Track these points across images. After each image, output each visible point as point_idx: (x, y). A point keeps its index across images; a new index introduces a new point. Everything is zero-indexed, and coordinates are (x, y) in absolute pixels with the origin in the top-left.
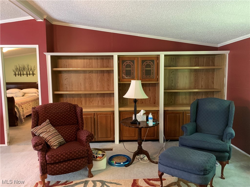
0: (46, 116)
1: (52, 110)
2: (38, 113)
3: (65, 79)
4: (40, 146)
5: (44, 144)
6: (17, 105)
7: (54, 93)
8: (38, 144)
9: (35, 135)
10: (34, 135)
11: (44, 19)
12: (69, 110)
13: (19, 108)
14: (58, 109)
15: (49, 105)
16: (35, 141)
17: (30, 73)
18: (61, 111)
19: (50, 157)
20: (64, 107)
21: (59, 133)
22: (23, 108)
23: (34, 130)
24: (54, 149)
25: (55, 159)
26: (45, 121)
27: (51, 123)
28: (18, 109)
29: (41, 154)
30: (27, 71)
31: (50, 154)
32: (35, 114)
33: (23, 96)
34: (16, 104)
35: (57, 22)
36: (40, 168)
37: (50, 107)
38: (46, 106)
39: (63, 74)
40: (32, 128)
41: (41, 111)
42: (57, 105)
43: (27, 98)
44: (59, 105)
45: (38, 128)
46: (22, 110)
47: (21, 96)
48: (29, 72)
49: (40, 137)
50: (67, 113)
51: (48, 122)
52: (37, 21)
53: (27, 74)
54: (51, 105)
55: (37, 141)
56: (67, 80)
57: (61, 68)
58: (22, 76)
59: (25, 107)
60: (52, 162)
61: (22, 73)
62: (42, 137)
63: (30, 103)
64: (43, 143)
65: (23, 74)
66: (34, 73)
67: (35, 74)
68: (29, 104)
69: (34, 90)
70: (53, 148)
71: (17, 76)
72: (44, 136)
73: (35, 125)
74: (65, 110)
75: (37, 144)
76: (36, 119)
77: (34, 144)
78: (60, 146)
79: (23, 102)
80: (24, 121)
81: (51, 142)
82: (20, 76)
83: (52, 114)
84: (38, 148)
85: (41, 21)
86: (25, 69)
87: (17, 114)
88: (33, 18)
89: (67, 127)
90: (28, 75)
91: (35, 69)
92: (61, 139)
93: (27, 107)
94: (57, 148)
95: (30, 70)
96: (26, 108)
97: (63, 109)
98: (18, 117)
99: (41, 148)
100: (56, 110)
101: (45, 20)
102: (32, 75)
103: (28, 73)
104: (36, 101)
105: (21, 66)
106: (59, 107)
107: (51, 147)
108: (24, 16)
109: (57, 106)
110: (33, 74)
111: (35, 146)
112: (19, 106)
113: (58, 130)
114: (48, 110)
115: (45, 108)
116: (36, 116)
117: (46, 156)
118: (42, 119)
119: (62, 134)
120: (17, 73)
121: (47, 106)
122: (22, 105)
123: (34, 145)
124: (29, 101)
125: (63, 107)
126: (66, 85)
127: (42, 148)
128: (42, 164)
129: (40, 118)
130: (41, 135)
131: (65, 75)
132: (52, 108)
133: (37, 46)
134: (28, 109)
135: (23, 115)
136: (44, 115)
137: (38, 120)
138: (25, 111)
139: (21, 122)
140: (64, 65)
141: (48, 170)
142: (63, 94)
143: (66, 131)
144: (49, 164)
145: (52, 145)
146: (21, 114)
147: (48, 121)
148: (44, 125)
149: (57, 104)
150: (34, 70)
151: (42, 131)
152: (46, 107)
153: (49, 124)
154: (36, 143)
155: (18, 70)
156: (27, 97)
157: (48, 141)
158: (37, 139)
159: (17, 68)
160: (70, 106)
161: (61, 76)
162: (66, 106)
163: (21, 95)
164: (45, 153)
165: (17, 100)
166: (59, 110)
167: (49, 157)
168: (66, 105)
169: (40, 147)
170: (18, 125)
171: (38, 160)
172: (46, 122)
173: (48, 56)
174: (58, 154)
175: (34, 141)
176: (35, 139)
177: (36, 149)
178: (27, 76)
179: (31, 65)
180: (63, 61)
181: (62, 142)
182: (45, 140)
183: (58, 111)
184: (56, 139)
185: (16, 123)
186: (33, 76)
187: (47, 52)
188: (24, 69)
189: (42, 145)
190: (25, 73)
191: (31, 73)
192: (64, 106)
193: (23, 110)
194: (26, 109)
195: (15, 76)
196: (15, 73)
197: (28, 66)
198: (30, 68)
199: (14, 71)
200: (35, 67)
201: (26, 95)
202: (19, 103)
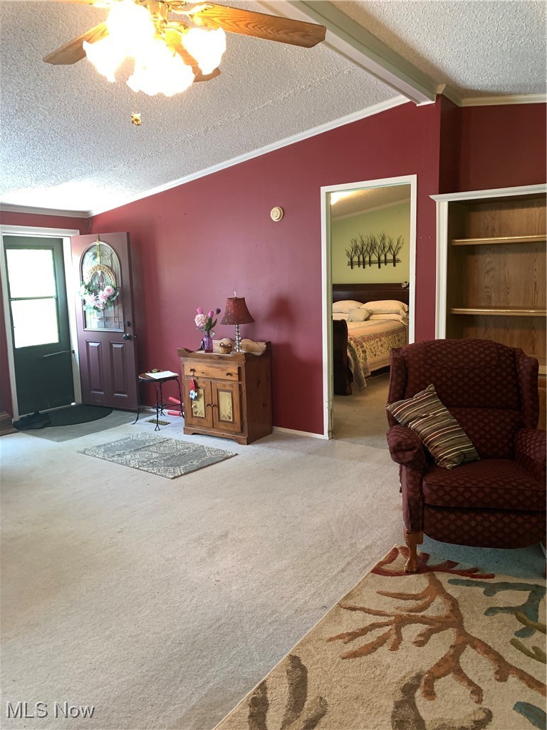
0: (428, 374)
1: (445, 359)
2: (407, 365)
3: (487, 272)
4: (408, 453)
5: (419, 451)
6: (352, 342)
7: (450, 311)
8: (404, 447)
9: (397, 423)
10: (393, 421)
11: (438, 96)
12: (494, 362)
14: (461, 357)
15: (437, 344)
16: (395, 438)
17: (387, 259)
18: (472, 364)
19: (434, 488)
20: (481, 353)
21: (461, 426)
22: (364, 352)
23: (394, 408)
24: (445, 468)
25: (447, 498)
26: (425, 389)
27: (439, 396)
28: (353, 351)
29: (409, 474)
30: (381, 252)
31: (436, 481)
32: (398, 365)
33: (366, 320)
34: (351, 339)
35: (474, 97)
36: (407, 512)
37: (438, 349)
38: (429, 346)
39: (480, 256)
40: (390, 402)
41: (416, 359)
42: (460, 345)
43: (377, 324)
44: (465, 347)
45: (405, 405)
46: (362, 355)
47: (362, 320)
48: (385, 256)
49: (410, 428)
50: (488, 371)
51: (432, 391)
52: (417, 105)
53: (379, 262)
54: (442, 344)
55: (403, 438)
56: (491, 273)
57: (477, 238)
58: (367, 266)
59: (371, 349)
60: (439, 503)
61: (367, 259)
62: (414, 430)
63: (383, 339)
64: (418, 445)
65: (370, 263)
66: (397, 257)
67: (399, 261)
68: (380, 341)
69: (394, 305)
70: (443, 466)
71: (356, 267)
72: (419, 429)
73: (397, 395)
74: (483, 363)
75: (402, 445)
76: (400, 380)
77: (393, 444)
78: (463, 464)
79: (366, 334)
80: (366, 385)
81: (438, 449)
82: (362, 266)
83: (444, 371)
84: (404, 458)
85: (431, 102)
86: (375, 248)
87: (351, 366)
88: (408, 100)
89: (486, 414)
90: (382, 265)
91: (399, 245)
92: (467, 447)
93: (374, 348)
94: (454, 467)
95: (386, 250)
96: (372, 352)
97: (477, 359)
98: (353, 372)
99: (411, 459)
100: (456, 360)
101: (440, 100)
102: (393, 264)
103: (383, 258)
104: (398, 336)
105: (365, 239)
106: (466, 353)
107: (438, 462)
108: (386, 98)
109: (460, 350)
110: (395, 261)
111: (397, 452)
112: (357, 346)
113: (459, 417)
114: (434, 358)
115: (427, 351)
116: (400, 372)
117: (424, 483)
118: (417, 382)
119: (471, 432)
120: (356, 259)
121: (433, 347)
122: (364, 344)
123: (394, 448)
124: (382, 334)
125: (476, 353)
126: (488, 290)
127: (413, 461)
128: (412, 504)
129: (411, 378)
130: (411, 425)
131: (488, 259)
132: (444, 352)
133: (412, 180)
134: (377, 354)
135: (366, 369)
136: (422, 370)
137: (406, 384)
138: (369, 360)
139: (360, 387)
140: (488, 228)
141: (426, 524)
142: (477, 315)
143: (481, 425)
144: (430, 506)
145: (441, 457)
146: (361, 365)
147: (431, 387)
148: (420, 398)
149: (459, 343)
150: (397, 249)
151: (416, 414)
152: (428, 349)
153: (434, 397)
154: (399, 444)
155: (358, 251)
156: (376, 322)
157: (428, 445)
158: (402, 433)
159: (357, 247)
160: (498, 353)
161: (476, 261)
162: (487, 352)
163: (362, 318)
164: (419, 475)
165: (354, 330)
166: (466, 360)
167: (431, 489)
168: (486, 346)
169: (409, 456)
170: (351, 394)
171: (401, 491)
172: (425, 391)
173: (442, 203)
174: (457, 485)
175: (394, 436)
176: (395, 431)
177: (397, 459)
178: (379, 267)
179: (393, 236)
180: (487, 216)
181: (470, 453)
182: (423, 440)
183: (461, 364)
184: (452, 442)
185: (348, 388)
186: (394, 266)
187: (440, 193)
188: (373, 247)
189: (415, 451)
190: (374, 258)
191: (390, 257)
192: (482, 349)
193: (366, 356)
194: (371, 355)
195: (350, 267)
196: (351, 259)
197: (383, 238)
198: (387, 244)
199: (348, 255)
200: (401, 242)
201: (373, 317)
202: (357, 336)
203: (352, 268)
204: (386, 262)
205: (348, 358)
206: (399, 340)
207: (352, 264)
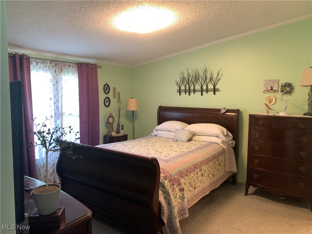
6: (166, 183)
13: (170, 191)
17: (208, 88)
22: (182, 190)
28: (166, 193)
30: (203, 82)
33: (189, 141)
46: (179, 193)
47: (185, 141)
48: (207, 86)
53: (202, 91)
58: (192, 93)
59: (190, 183)
61: (192, 88)
63: (204, 168)
65: (194, 91)
66: (217, 87)
67: (218, 90)
68: (201, 170)
71: (183, 94)
82: (188, 93)
86: (199, 79)
87: (164, 214)
90: (204, 93)
91: (219, 78)
93: (194, 181)
95: (208, 80)
96: (192, 186)
102: (213, 92)
103: (205, 87)
104: (218, 160)
105: (190, 72)
110: (215, 90)
112: (173, 185)
120: (183, 88)
122: (182, 180)
124: (202, 163)
134: (197, 185)
135: (182, 211)
150: (217, 80)
155: (185, 81)
159: (184, 78)
178: (202, 95)
179: (213, 69)
186: (214, 94)
188: (197, 78)
190: (198, 87)
191: (211, 86)
193: (183, 195)
194: (191, 189)
195: (179, 93)
196: (180, 88)
197: (205, 71)
198: (209, 77)
199: (177, 84)
200: (220, 74)
201: (195, 138)
202: (173, 172)
203: (180, 95)
204: (207, 91)
205: (160, 204)
206: (219, 164)
207: (180, 91)
